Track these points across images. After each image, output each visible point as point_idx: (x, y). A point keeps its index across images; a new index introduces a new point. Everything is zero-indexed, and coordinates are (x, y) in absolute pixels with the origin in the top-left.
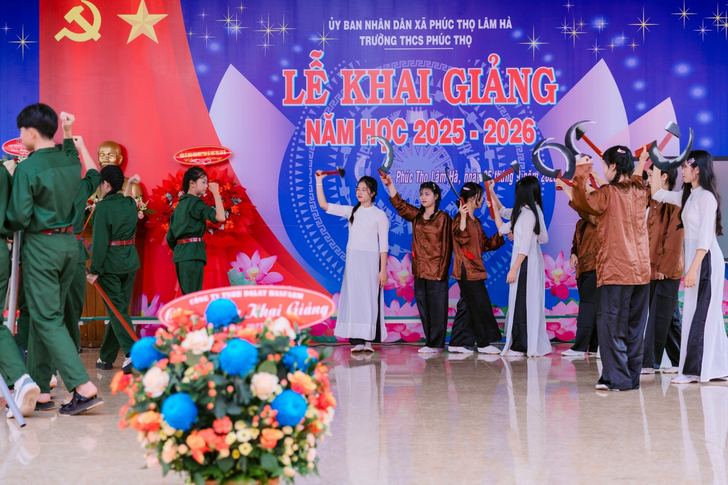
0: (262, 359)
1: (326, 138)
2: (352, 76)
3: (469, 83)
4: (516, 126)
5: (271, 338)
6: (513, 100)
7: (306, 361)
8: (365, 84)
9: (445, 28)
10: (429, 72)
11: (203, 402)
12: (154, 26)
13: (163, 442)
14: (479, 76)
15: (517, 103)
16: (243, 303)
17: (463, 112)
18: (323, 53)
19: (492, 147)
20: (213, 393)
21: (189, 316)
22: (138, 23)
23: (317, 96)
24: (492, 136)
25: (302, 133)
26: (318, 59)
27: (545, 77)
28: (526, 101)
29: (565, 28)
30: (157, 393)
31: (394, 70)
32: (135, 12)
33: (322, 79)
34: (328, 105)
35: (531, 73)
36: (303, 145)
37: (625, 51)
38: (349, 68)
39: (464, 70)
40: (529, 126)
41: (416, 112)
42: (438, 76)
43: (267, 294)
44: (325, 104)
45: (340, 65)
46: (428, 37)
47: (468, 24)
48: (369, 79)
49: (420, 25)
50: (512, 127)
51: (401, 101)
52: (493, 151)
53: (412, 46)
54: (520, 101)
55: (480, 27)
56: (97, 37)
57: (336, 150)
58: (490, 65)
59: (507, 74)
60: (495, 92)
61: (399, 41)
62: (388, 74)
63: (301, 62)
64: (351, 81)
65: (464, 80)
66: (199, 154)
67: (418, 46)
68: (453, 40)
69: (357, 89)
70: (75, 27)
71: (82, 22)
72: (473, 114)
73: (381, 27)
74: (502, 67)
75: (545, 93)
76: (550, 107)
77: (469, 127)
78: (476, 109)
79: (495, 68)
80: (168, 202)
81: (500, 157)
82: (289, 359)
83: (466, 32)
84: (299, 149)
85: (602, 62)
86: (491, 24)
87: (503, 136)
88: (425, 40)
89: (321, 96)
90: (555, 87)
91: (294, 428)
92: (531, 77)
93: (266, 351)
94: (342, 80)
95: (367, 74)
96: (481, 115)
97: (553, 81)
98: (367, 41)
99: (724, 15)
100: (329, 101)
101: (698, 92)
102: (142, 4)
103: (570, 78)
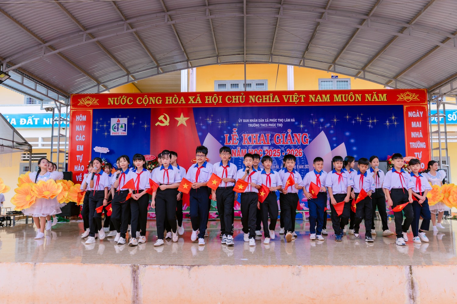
1: (238, 155)
2: (246, 136)
3: (282, 138)
4: (296, 151)
6: (295, 143)
8: (250, 138)
9: (274, 121)
10: (269, 135)
12: (186, 121)
14: (285, 136)
15: (297, 144)
17: (280, 147)
18: (237, 129)
22: (180, 120)
23: (235, 142)
26: (235, 131)
27: (305, 136)
28: (299, 143)
31: (259, 134)
32: (179, 117)
33: (236, 137)
37: (329, 128)
38: (245, 133)
39: (280, 134)
40: (300, 151)
41: (266, 147)
42: (272, 136)
44: (238, 145)
45: (242, 133)
47: (281, 120)
49: (267, 120)
50: (295, 151)
51: (261, 144)
53: (264, 127)
54: (298, 143)
55: (285, 121)
56: (168, 124)
57: (241, 158)
58: (288, 133)
59: (294, 135)
60: (290, 141)
61: (260, 125)
62: (257, 135)
63: (230, 132)
64: (246, 137)
65: (280, 137)
67: (266, 127)
68: (277, 125)
69: (247, 140)
70: (162, 122)
71: (164, 120)
72: (283, 147)
73: (255, 121)
74: (292, 133)
75: (305, 141)
76: (307, 145)
77: (282, 151)
78: (284, 146)
79: (290, 133)
83: (281, 123)
85: (323, 132)
86: (289, 120)
88: (268, 125)
89: (236, 142)
90: (308, 139)
92: (301, 136)
94: (243, 137)
95: (250, 136)
96: (286, 148)
97: (308, 138)
98: (250, 126)
99: (359, 117)
100: (239, 144)
101: (352, 141)
102: (182, 115)
103: (313, 136)
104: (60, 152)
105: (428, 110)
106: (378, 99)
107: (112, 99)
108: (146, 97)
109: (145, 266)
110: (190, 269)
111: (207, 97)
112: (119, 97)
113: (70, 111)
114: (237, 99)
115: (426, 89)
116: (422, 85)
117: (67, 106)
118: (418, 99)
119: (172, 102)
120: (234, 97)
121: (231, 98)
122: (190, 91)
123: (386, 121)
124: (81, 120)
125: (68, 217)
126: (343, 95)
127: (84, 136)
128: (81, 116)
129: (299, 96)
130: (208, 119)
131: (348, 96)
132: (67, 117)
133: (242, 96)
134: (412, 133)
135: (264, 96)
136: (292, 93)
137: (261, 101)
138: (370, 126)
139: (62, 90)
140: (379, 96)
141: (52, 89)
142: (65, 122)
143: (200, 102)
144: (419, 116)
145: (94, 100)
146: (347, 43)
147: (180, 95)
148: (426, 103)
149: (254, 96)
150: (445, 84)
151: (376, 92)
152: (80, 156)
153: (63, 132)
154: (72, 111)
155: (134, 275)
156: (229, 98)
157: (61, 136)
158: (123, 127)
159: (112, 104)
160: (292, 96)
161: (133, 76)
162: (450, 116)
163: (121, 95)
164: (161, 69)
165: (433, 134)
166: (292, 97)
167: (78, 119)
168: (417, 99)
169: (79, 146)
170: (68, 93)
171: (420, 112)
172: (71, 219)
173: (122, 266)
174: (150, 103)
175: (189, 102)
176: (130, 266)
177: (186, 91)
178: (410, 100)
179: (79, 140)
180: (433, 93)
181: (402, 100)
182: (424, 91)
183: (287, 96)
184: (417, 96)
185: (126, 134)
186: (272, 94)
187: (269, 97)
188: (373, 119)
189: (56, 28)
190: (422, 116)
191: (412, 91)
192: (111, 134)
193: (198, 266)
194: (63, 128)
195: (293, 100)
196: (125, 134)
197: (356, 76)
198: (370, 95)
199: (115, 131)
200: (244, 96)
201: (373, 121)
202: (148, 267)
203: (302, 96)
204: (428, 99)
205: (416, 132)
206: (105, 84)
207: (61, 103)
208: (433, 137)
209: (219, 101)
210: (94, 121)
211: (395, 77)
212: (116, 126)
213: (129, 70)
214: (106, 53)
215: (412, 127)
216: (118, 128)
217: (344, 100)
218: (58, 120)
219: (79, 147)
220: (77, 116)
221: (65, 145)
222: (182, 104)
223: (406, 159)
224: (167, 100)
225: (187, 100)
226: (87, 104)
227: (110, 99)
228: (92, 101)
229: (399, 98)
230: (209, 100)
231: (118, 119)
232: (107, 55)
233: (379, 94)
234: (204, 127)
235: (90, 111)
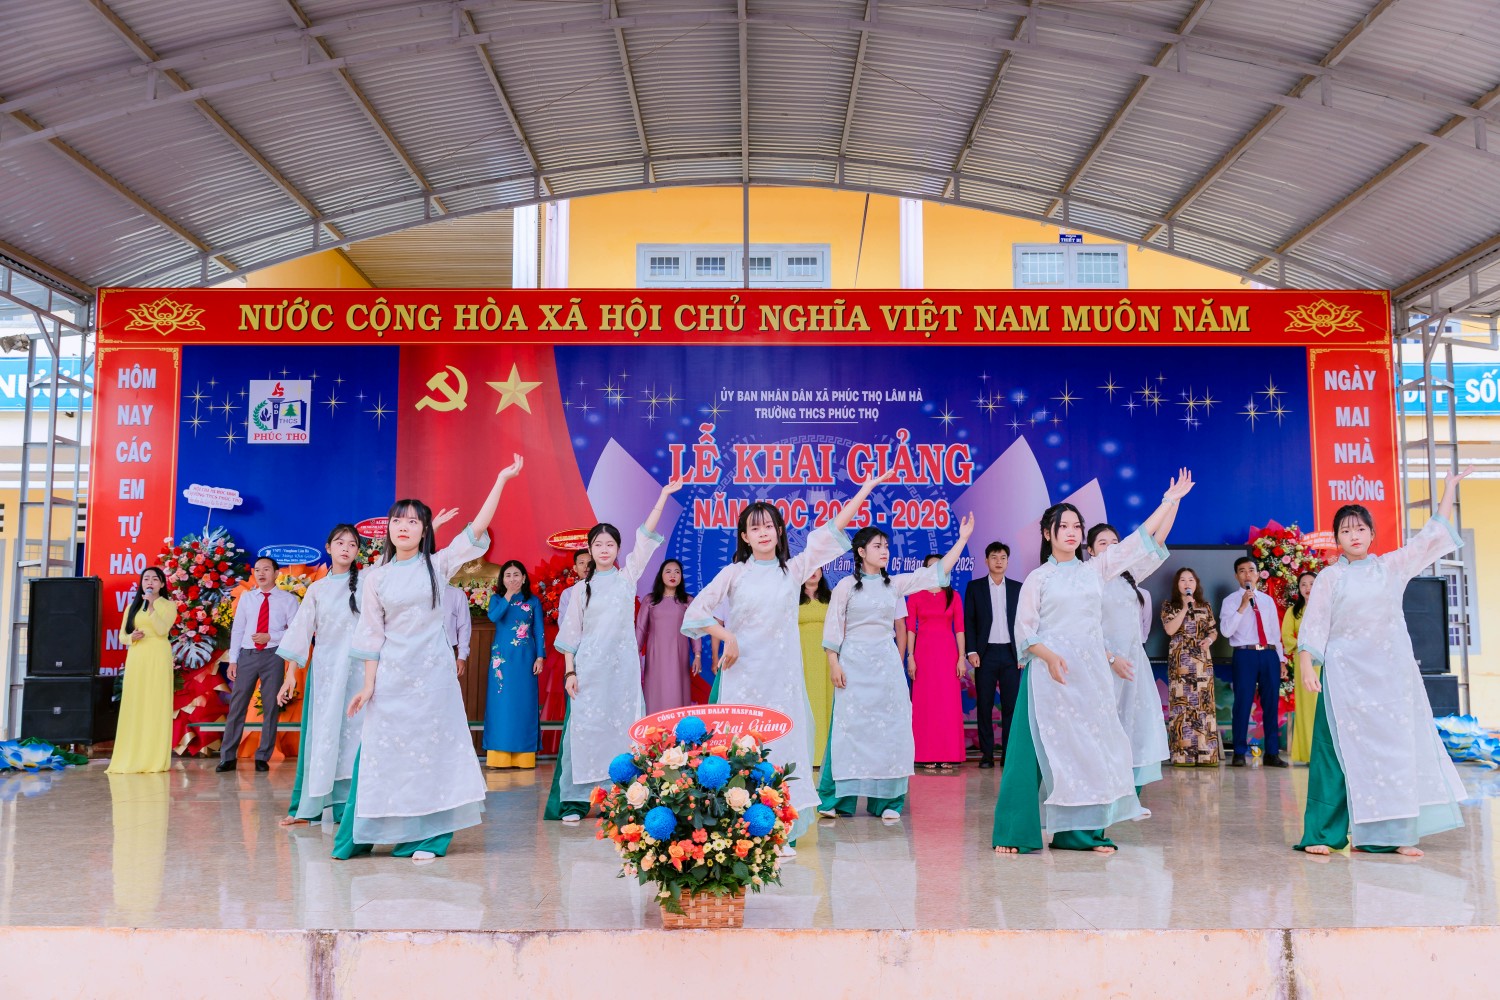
0: (734, 773)
1: (717, 520)
2: (746, 452)
3: (876, 461)
4: (928, 508)
5: (742, 753)
6: (924, 480)
7: (772, 776)
8: (761, 461)
9: (849, 400)
10: (831, 448)
11: (683, 814)
12: (527, 396)
13: (642, 853)
14: (887, 453)
15: (928, 483)
16: (709, 719)
18: (714, 426)
19: (900, 532)
20: (693, 805)
21: (661, 733)
22: (508, 391)
23: (707, 474)
24: (901, 519)
25: (690, 515)
26: (708, 433)
27: (959, 455)
28: (938, 480)
29: (981, 401)
30: (638, 805)
31: (793, 446)
32: (505, 379)
33: (712, 455)
34: (719, 484)
35: (944, 450)
36: (691, 528)
37: (1046, 427)
38: (743, 442)
39: (870, 445)
40: (941, 508)
41: (817, 492)
42: (842, 452)
43: (730, 711)
44: (716, 483)
45: (733, 440)
46: (830, 410)
47: (874, 396)
48: (764, 456)
49: (822, 396)
50: (923, 509)
51: (801, 480)
52: (902, 536)
53: (813, 420)
54: (932, 480)
55: (887, 400)
56: (462, 406)
57: (728, 533)
58: (898, 441)
59: (918, 451)
60: (905, 470)
61: (798, 413)
62: (786, 450)
63: (690, 436)
64: (746, 457)
65: (870, 457)
66: (575, 537)
67: (819, 419)
68: (858, 413)
69: (751, 465)
71: (447, 390)
72: (880, 494)
73: (778, 398)
74: (912, 443)
75: (959, 473)
76: (965, 488)
79: (904, 444)
80: (541, 591)
81: (910, 542)
82: (755, 772)
83: (871, 405)
84: (687, 532)
85: (1022, 438)
86: (902, 397)
87: (913, 519)
88: (827, 413)
89: (712, 473)
90: (970, 466)
91: (762, 837)
92: (944, 454)
93: (736, 766)
94: (735, 456)
95: (762, 450)
96: (889, 495)
97: (968, 460)
98: (763, 414)
99: (1153, 390)
100: (721, 479)
101: (1127, 473)
102: (514, 369)
103: (987, 456)
104: (55, 502)
105: (1391, 367)
106: (1220, 323)
107: (254, 311)
108: (381, 303)
109: (359, 936)
110: (518, 946)
111: (605, 308)
112: (281, 303)
113: (97, 352)
114: (716, 317)
115: (1388, 292)
116: (1372, 276)
117: (85, 330)
118: (1357, 325)
119: (478, 322)
120: (703, 309)
121: (694, 313)
122: (545, 285)
123: (1247, 402)
124: (136, 386)
125: (82, 747)
126: (1097, 309)
127: (147, 445)
128: (137, 370)
129: (938, 309)
130: (610, 390)
131: (1113, 312)
132: (83, 371)
133: (733, 307)
134: (1337, 446)
135: (813, 309)
136: (913, 297)
137: (801, 327)
138: (1188, 420)
139: (65, 273)
140: (1222, 312)
141: (26, 268)
142: (75, 392)
143: (582, 326)
144: (1362, 388)
145: (187, 310)
146: (1109, 124)
147: (508, 298)
148: (1386, 341)
149: (777, 308)
150: (1451, 274)
151: (1211, 300)
152: (132, 518)
153: (67, 429)
154: (102, 350)
155: (319, 969)
156: (686, 313)
157: (58, 442)
158: (295, 415)
159: (256, 326)
160: (913, 307)
161: (334, 227)
162: (1473, 385)
163: (290, 295)
164: (440, 201)
165: (1409, 452)
166: (915, 313)
167: (124, 382)
168: (1354, 328)
169: (127, 481)
170: (90, 283)
171: (1366, 373)
172: (95, 752)
173: (274, 935)
174: (398, 327)
175: (540, 324)
176: (304, 935)
177: (533, 285)
178: (1331, 327)
179: (130, 460)
180: (1410, 306)
181: (1304, 328)
182: (1380, 296)
183: (896, 307)
184: (1353, 317)
185: (307, 441)
186: (843, 301)
187: (833, 313)
188: (1199, 396)
189: (44, 46)
190: (1370, 387)
191: (1337, 298)
192: (251, 440)
193: (550, 933)
194: (67, 414)
195: (916, 322)
196: (304, 436)
197: (1142, 241)
198: (1191, 309)
199: (266, 429)
200: (741, 308)
201: (1199, 403)
202: (366, 939)
203: (951, 310)
204: (1393, 328)
205: (1350, 445)
206: (229, 252)
207: (61, 322)
208: (1409, 461)
209: (649, 322)
210: (186, 388)
211: (1280, 248)
212: (270, 411)
213: (322, 201)
214: (233, 141)
215: (1338, 425)
216: (276, 417)
217: (1098, 327)
218: (47, 385)
219: (129, 485)
220: (121, 371)
221: (75, 478)
222: (514, 334)
223: (1316, 541)
224: (460, 316)
225: (533, 317)
226: (158, 326)
227: (245, 309)
228: (179, 315)
229: (1292, 320)
230: (612, 319)
231: (278, 385)
232: (237, 150)
233: (1222, 308)
234: (594, 419)
235: (171, 354)
